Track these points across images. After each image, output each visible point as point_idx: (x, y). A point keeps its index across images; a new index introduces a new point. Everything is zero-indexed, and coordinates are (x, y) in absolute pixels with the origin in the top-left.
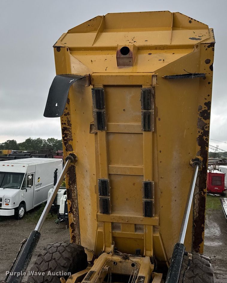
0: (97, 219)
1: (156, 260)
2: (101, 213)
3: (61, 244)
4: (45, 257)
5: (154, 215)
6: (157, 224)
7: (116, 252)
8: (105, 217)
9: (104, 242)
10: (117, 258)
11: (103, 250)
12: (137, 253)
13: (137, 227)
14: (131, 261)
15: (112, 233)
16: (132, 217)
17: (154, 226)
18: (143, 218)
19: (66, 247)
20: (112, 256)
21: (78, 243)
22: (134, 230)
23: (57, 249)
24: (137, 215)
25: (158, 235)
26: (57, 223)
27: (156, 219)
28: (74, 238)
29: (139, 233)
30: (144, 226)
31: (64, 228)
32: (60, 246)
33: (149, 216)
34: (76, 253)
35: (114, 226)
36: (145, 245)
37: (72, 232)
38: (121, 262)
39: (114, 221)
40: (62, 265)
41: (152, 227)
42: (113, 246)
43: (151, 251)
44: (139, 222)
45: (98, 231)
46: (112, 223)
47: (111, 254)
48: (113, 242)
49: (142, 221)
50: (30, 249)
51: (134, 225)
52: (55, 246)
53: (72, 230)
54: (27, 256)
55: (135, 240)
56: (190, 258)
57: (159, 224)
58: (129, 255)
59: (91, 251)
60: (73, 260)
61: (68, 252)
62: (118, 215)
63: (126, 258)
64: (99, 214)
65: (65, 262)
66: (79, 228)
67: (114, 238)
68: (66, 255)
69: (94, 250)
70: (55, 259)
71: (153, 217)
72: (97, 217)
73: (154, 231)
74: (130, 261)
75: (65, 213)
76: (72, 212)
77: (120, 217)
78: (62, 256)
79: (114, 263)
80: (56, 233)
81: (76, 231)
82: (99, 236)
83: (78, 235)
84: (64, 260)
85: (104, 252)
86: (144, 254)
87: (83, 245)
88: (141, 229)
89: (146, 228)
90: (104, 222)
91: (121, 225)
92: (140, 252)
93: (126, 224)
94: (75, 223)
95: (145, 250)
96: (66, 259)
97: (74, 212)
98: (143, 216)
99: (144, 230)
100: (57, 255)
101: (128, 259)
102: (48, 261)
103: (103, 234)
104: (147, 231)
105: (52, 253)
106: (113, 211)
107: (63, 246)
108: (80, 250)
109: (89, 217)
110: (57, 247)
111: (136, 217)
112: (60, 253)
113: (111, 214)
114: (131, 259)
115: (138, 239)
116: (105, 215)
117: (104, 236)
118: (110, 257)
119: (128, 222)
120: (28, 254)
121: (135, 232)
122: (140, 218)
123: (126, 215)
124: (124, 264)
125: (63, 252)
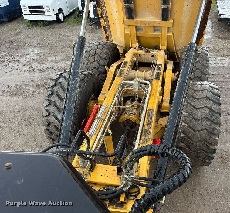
0: (124, 23)
1: (168, 52)
2: (127, 18)
3: (100, 43)
4: (91, 53)
5: (169, 19)
6: (171, 26)
7: (140, 47)
8: (130, 22)
9: (131, 40)
10: (141, 52)
11: (131, 46)
12: (155, 48)
13: (155, 29)
14: (152, 53)
15: (136, 34)
16: (152, 21)
17: (168, 28)
18: (161, 22)
19: (104, 45)
20: (138, 50)
21: (111, 41)
22: (153, 31)
23: (98, 46)
24: (156, 20)
25: (171, 34)
26: (91, 25)
27: (170, 22)
28: (107, 37)
29: (157, 33)
30: (161, 27)
31: (97, 29)
32: (99, 44)
33: (165, 20)
34: (112, 49)
35: (137, 29)
36: (161, 42)
37: (105, 33)
38: (144, 54)
39: (137, 25)
40: (104, 57)
41: (167, 29)
42: (138, 43)
43: (165, 45)
44: (157, 25)
45: (126, 33)
46: (136, 26)
47: (137, 49)
48: (137, 41)
49: (160, 24)
50: (81, 50)
51: (153, 27)
52: (96, 45)
53: (105, 31)
54: (80, 55)
55: (154, 38)
56: (199, 53)
57: (173, 26)
58: (150, 49)
59: (121, 47)
60: (111, 54)
61: (106, 48)
62: (141, 20)
63: (148, 52)
64: (125, 19)
65: (106, 56)
66: (110, 30)
67: (138, 38)
68: (105, 51)
69: (123, 46)
70: (98, 54)
71: (168, 20)
72: (124, 22)
73: (168, 31)
74: (150, 53)
75: (94, 17)
76: (103, 18)
77: (142, 22)
78: (102, 52)
79: (140, 55)
80: (91, 32)
81: (108, 32)
82: (127, 36)
83: (110, 35)
84: (104, 55)
85: (131, 48)
86: (160, 48)
87: (115, 42)
88: (158, 30)
89: (162, 29)
90: (130, 26)
91: (143, 27)
92: (157, 47)
93: (147, 26)
94: (106, 26)
95: (160, 46)
96: (106, 53)
97: (104, 18)
98: (161, 20)
99: (161, 31)
100: (98, 51)
101: (149, 52)
102: (94, 56)
103: (130, 35)
104: (163, 32)
105: (95, 50)
106: (136, 16)
107: (101, 44)
108: (114, 46)
109: (117, 22)
110: (98, 45)
111: (155, 21)
112: (101, 50)
113: (135, 19)
114: (151, 52)
115: (156, 37)
116: (130, 20)
117: (130, 36)
118: (136, 51)
119: (148, 25)
120: (80, 53)
121: (154, 33)
122: (158, 22)
123: (147, 20)
124: (147, 56)
125: (102, 49)
